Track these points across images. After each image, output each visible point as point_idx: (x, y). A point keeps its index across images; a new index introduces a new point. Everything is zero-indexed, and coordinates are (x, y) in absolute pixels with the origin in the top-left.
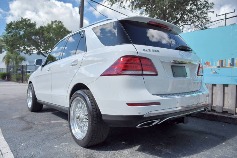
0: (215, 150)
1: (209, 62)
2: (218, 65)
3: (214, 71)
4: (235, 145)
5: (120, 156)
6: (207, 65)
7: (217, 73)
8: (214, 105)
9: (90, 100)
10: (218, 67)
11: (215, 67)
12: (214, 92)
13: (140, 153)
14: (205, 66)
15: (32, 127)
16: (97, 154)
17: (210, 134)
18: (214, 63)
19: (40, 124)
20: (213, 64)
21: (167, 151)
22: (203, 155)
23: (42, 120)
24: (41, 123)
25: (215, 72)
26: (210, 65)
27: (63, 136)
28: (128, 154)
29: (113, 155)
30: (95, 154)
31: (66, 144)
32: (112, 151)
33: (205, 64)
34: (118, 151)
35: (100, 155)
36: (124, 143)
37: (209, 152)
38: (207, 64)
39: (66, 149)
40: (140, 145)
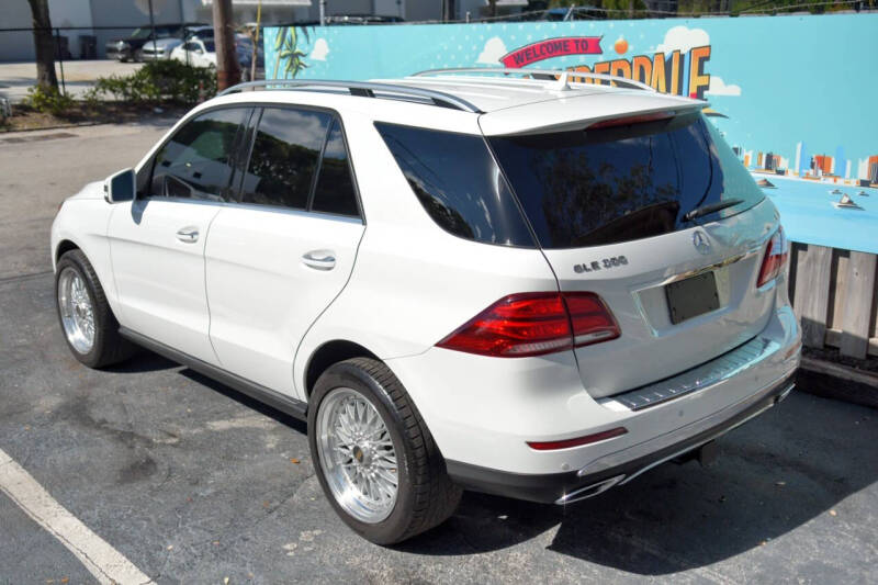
0: (797, 538)
1: (830, 159)
2: (864, 174)
3: (845, 200)
4: (870, 518)
5: (504, 572)
6: (820, 172)
7: (856, 207)
8: (837, 328)
9: (389, 393)
10: (864, 183)
11: (849, 183)
12: (839, 279)
13: (562, 558)
14: (811, 172)
15: (150, 462)
16: (431, 569)
17: (797, 465)
18: (849, 164)
19: (174, 441)
20: (844, 168)
21: (646, 549)
22: (756, 559)
23: (170, 420)
24: (174, 436)
25: (850, 202)
26: (832, 171)
27: (289, 500)
28: (525, 565)
29: (480, 570)
30: (425, 569)
31: (317, 532)
32: (474, 553)
33: (812, 166)
34: (492, 554)
35: (441, 572)
36: (504, 517)
37: (777, 547)
38: (822, 168)
39: (326, 556)
40: (559, 526)
